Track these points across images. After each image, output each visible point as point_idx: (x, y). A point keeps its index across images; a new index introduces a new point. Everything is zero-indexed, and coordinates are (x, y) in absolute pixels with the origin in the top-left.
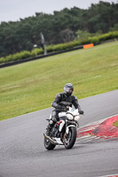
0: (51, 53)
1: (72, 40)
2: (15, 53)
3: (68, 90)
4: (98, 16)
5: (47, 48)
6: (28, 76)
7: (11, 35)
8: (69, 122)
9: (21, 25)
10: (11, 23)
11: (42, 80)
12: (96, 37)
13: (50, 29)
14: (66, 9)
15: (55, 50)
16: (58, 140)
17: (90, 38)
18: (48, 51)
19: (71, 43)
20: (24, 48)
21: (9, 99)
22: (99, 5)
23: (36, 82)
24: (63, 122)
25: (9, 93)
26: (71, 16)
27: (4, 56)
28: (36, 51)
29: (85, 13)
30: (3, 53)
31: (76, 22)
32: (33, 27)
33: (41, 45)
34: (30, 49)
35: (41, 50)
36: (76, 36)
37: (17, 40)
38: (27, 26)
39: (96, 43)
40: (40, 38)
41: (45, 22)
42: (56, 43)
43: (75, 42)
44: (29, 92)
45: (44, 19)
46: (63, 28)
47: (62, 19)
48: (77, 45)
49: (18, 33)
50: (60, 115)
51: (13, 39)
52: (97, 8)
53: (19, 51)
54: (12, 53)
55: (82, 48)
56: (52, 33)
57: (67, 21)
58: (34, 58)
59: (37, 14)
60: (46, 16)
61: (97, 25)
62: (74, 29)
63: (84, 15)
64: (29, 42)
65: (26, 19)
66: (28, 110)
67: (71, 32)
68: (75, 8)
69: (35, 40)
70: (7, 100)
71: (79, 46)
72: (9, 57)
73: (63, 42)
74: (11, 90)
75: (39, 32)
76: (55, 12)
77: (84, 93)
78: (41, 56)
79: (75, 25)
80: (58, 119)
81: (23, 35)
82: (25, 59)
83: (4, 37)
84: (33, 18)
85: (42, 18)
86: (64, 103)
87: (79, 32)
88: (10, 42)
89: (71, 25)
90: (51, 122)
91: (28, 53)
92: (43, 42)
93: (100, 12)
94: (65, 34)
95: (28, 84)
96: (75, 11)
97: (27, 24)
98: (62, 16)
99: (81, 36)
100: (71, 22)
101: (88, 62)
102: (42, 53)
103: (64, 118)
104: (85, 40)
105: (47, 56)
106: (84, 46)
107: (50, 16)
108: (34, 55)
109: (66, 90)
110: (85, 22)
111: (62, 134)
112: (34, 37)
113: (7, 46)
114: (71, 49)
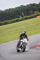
1: (33, 14)
2: (14, 19)
5: (24, 17)
6: (18, 27)
7: (12, 13)
9: (16, 10)
10: (12, 9)
11: (23, 28)
13: (25, 11)
14: (31, 4)
15: (27, 18)
17: (39, 14)
18: (25, 18)
19: (33, 15)
20: (17, 17)
21: (12, 35)
25: (12, 32)
26: (33, 6)
27: (10, 20)
28: (21, 18)
29: (37, 5)
31: (34, 8)
32: (20, 10)
33: (22, 16)
34: (19, 18)
35: (22, 18)
36: (34, 13)
37: (14, 14)
38: (18, 10)
40: (22, 14)
41: (24, 8)
42: (27, 16)
43: (34, 15)
44: (18, 32)
46: (30, 10)
48: (35, 16)
49: (15, 12)
50: (21, 41)
51: (13, 14)
53: (15, 18)
55: (36, 17)
56: (26, 12)
57: (31, 8)
58: (20, 21)
59: (21, 6)
60: (24, 6)
62: (34, 11)
63: (37, 6)
64: (18, 15)
65: (17, 7)
67: (33, 12)
69: (20, 14)
70: (11, 35)
71: (35, 17)
72: (12, 20)
74: (12, 31)
75: (22, 12)
76: (27, 5)
77: (37, 32)
78: (22, 20)
79: (34, 9)
80: (20, 42)
81: (16, 13)
82: (17, 21)
83: (10, 14)
84: (20, 7)
85: (23, 7)
86: (23, 37)
87: (35, 12)
88: (12, 15)
89: (33, 9)
90: (18, 43)
91: (18, 19)
92: (23, 15)
94: (30, 12)
95: (18, 29)
96: (34, 5)
97: (18, 9)
98: (30, 6)
99: (36, 13)
100: (32, 8)
101: (38, 22)
102: (23, 19)
104: (37, 14)
105: (24, 20)
106: (37, 17)
108: (20, 20)
110: (37, 8)
111: (21, 47)
113: (11, 17)
114: (32, 17)
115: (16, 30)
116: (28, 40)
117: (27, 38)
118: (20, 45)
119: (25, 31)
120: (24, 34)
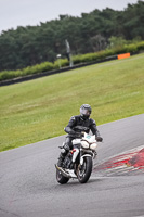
0: (79, 64)
1: (103, 48)
2: (35, 64)
3: (85, 112)
4: (136, 19)
5: (73, 58)
6: (50, 93)
7: (30, 43)
8: (84, 151)
9: (42, 31)
10: (29, 27)
12: (134, 45)
13: (77, 35)
14: (96, 11)
15: (84, 61)
16: (71, 173)
17: (126, 46)
18: (75, 62)
19: (103, 52)
21: (27, 121)
22: (137, 6)
23: (60, 100)
24: (77, 151)
25: (27, 113)
26: (103, 19)
27: (21, 68)
28: (60, 62)
29: (120, 16)
30: (20, 65)
31: (109, 27)
32: (56, 33)
33: (66, 55)
34: (53, 60)
35: (66, 60)
36: (109, 43)
37: (36, 48)
38: (49, 32)
39: (133, 53)
40: (65, 46)
41: (71, 27)
42: (84, 53)
43: (108, 51)
45: (70, 23)
46: (93, 34)
47: (92, 23)
48: (110, 54)
49: (38, 40)
50: (75, 142)
51: (32, 47)
52: (134, 10)
53: (39, 62)
54: (30, 65)
55: (116, 58)
56: (79, 40)
57: (98, 25)
59: (62, 17)
60: (72, 19)
61: (135, 31)
62: (107, 35)
63: (119, 18)
64: (51, 51)
65: (48, 23)
66: (50, 134)
67: (103, 39)
68: (107, 9)
69: (59, 49)
70: (25, 122)
72: (27, 69)
73: (93, 51)
74: (29, 110)
75: (64, 39)
76: (83, 15)
77: (119, 114)
78: (66, 67)
79: (108, 31)
80: (72, 147)
81: (44, 42)
82: (46, 72)
83: (21, 45)
84: (57, 22)
85: (67, 22)
86: (80, 127)
87: (113, 38)
88: (28, 51)
89: (103, 30)
90: (63, 151)
91: (50, 64)
92: (68, 51)
93: (139, 14)
94: (95, 41)
95: (50, 102)
96: (108, 13)
97: (49, 29)
98: (92, 19)
99: (115, 44)
100: (102, 27)
102: (68, 64)
103: (78, 146)
104: (120, 48)
105: (73, 68)
106: (119, 56)
107: (77, 19)
108: (57, 67)
109: (83, 112)
110: (120, 27)
111: (75, 166)
112: (58, 44)
113: (25, 56)
114: (102, 59)
115: (44, 105)
116: (99, 140)
117: (94, 132)
118: (71, 157)
119: (87, 105)
120: (86, 117)
